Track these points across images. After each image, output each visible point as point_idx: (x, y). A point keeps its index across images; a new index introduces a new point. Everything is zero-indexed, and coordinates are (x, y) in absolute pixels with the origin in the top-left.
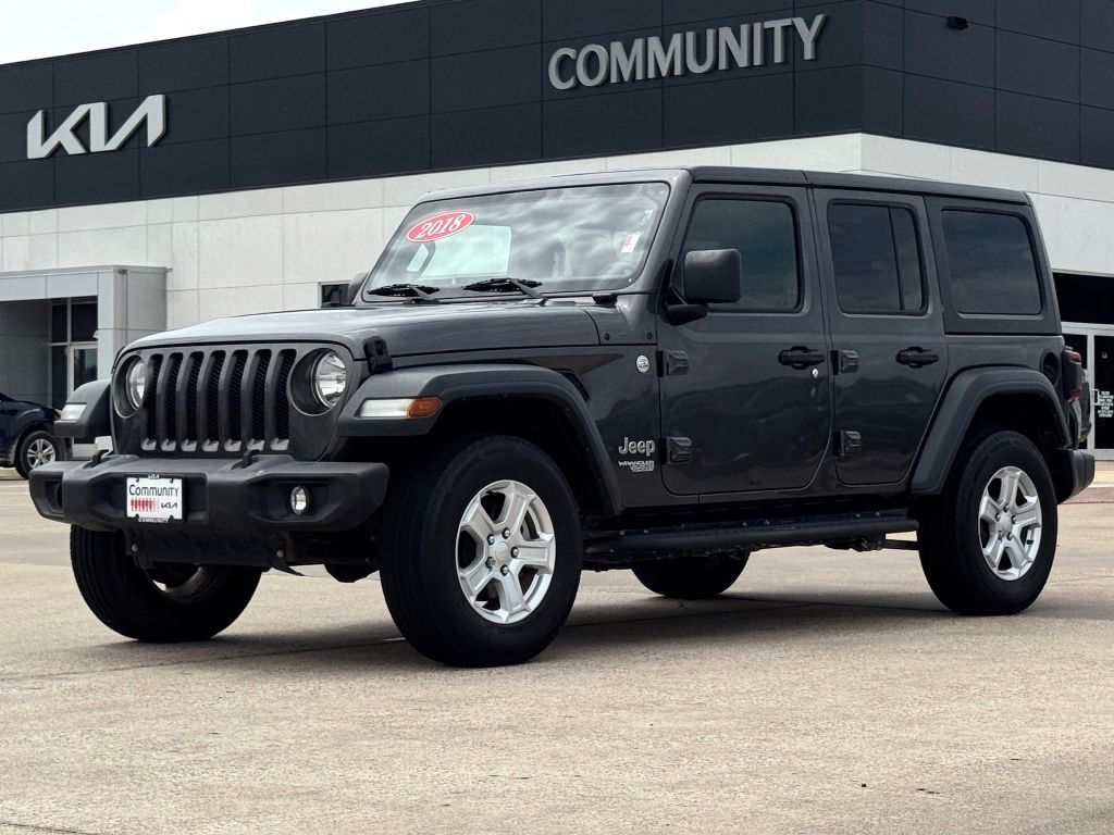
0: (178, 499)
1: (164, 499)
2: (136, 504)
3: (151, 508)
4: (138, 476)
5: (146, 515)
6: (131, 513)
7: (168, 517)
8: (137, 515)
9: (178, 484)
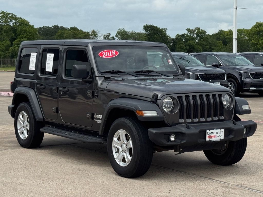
0: (223, 134)
1: (218, 135)
2: (209, 137)
3: (214, 137)
4: (210, 130)
5: (212, 139)
6: (207, 139)
7: (219, 139)
8: (210, 140)
9: (223, 130)
